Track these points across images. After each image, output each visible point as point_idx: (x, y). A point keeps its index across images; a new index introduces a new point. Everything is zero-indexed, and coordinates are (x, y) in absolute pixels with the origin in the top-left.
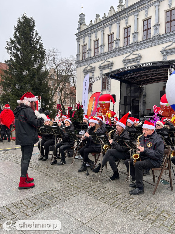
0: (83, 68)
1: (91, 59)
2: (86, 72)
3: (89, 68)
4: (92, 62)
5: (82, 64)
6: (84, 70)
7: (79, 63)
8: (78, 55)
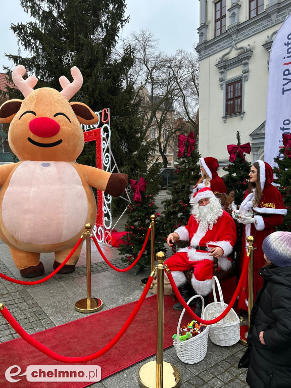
0: (216, 58)
1: (239, 29)
2: (224, 66)
3: (234, 54)
4: (241, 37)
5: (215, 48)
6: (219, 63)
7: (206, 48)
8: (203, 27)
